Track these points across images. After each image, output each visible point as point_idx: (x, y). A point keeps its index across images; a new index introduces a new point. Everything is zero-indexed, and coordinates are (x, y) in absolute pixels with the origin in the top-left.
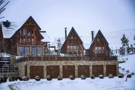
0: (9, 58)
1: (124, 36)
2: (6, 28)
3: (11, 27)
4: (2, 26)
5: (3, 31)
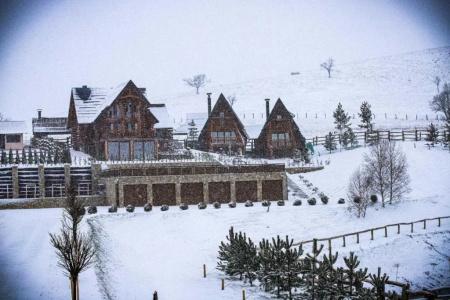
0: (90, 168)
1: (339, 107)
2: (82, 102)
3: (93, 99)
4: (75, 97)
5: (77, 108)
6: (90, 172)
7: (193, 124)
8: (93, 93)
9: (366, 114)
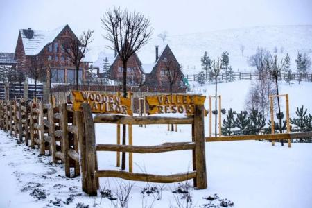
0: (42, 85)
1: (206, 54)
2: (28, 39)
3: (36, 38)
4: (23, 36)
5: (24, 44)
6: (41, 89)
7: (106, 60)
8: (35, 34)
9: (225, 60)
